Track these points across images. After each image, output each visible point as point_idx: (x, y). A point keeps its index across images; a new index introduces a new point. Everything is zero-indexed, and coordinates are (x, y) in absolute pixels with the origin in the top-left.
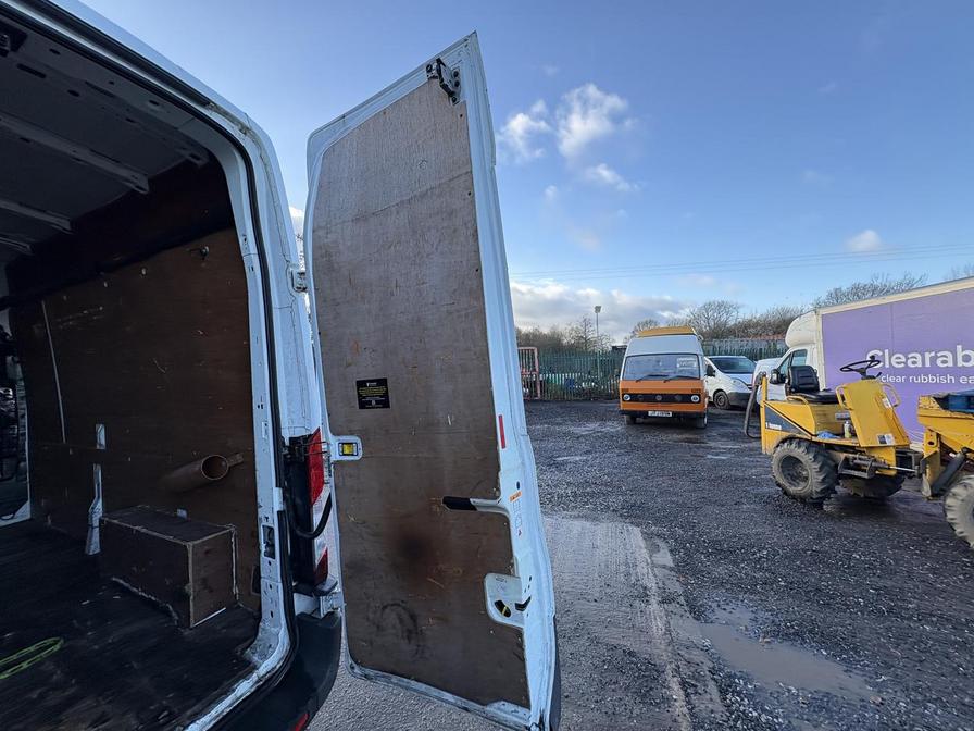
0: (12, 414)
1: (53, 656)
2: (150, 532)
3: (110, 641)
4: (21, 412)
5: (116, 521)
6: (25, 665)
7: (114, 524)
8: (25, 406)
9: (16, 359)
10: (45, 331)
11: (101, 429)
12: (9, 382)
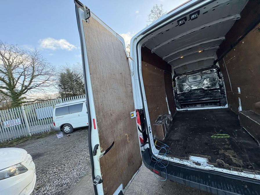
0: (222, 85)
1: (228, 138)
2: (250, 118)
3: (240, 141)
4: (223, 84)
5: (242, 113)
6: (222, 137)
7: (241, 114)
8: (224, 83)
9: (221, 72)
10: (225, 65)
11: (239, 89)
12: (220, 78)
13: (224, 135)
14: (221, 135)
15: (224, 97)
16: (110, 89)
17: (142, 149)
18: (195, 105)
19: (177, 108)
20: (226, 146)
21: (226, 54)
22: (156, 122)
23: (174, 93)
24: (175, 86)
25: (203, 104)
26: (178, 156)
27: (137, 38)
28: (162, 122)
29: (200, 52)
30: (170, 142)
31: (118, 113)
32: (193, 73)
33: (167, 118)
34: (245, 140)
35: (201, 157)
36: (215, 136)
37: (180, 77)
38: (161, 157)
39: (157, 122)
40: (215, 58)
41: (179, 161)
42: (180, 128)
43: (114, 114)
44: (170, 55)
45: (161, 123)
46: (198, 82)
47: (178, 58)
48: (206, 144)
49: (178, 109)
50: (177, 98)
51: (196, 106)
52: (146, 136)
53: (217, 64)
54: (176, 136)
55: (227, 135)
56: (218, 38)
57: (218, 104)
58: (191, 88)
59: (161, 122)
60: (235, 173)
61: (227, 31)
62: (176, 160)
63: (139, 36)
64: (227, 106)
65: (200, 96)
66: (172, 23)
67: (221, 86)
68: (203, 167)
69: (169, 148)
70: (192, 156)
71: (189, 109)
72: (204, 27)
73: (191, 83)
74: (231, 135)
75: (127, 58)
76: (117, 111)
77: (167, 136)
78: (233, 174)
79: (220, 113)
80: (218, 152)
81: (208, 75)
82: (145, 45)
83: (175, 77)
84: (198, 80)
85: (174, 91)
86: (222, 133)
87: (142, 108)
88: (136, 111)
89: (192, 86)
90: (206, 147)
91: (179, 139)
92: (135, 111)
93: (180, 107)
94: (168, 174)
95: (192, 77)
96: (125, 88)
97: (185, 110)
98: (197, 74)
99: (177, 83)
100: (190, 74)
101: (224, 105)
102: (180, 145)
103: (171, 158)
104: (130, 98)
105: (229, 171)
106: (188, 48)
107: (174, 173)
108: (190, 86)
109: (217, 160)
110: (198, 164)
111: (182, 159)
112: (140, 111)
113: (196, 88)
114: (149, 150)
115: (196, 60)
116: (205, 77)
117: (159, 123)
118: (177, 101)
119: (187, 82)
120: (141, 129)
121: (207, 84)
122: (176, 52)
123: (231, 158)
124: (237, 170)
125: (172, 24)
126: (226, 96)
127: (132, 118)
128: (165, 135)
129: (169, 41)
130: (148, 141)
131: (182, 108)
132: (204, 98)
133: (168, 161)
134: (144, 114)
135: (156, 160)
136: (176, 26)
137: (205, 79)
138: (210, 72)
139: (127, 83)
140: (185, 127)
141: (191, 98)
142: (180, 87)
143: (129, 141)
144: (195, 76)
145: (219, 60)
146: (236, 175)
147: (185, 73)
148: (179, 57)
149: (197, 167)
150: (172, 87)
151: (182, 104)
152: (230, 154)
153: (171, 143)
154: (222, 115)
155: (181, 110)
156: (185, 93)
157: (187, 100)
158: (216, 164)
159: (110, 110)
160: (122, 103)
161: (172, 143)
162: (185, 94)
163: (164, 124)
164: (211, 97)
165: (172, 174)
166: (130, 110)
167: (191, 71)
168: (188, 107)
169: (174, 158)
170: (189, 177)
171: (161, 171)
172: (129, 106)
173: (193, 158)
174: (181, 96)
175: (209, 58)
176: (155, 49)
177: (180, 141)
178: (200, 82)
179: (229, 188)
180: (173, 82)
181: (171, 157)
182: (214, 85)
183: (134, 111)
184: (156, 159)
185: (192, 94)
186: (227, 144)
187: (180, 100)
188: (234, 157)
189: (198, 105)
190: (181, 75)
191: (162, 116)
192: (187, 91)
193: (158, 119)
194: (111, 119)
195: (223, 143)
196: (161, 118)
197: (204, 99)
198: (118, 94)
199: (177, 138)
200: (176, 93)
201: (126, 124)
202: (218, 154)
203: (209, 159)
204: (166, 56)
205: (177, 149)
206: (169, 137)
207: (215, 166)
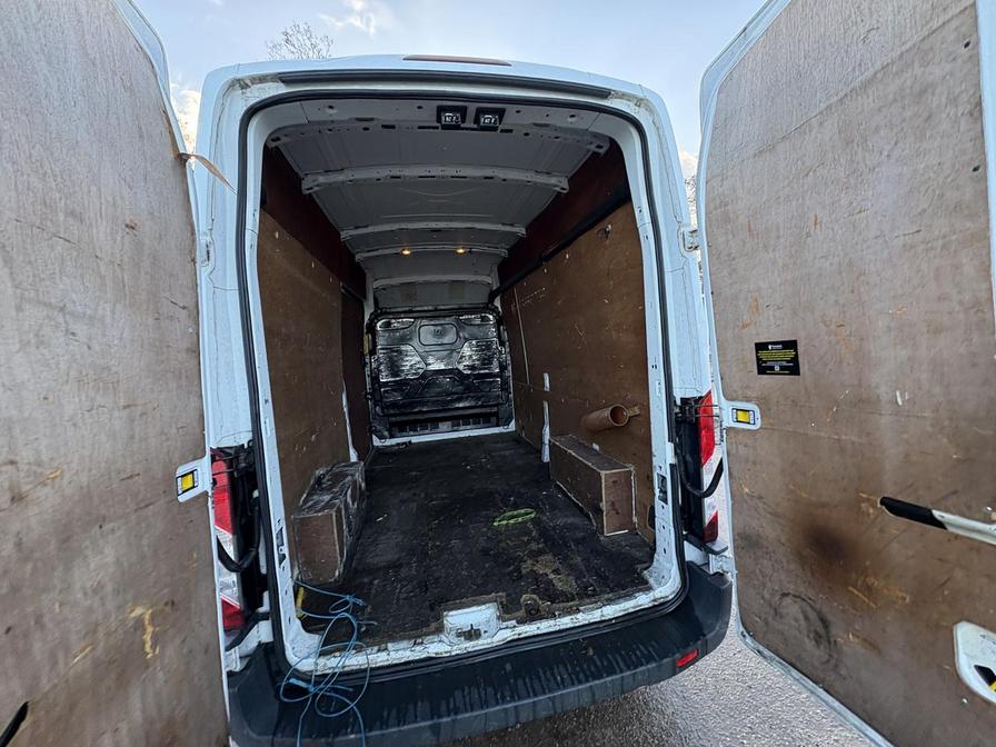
0: (504, 364)
1: (532, 520)
3: (558, 523)
4: (508, 362)
6: (520, 519)
7: (556, 445)
8: (509, 358)
9: (505, 327)
10: (516, 307)
11: (546, 376)
12: (502, 344)
13: (523, 511)
14: (515, 513)
15: (508, 399)
16: (19, 309)
17: (232, 661)
18: (432, 423)
19: (374, 437)
20: (534, 546)
21: (522, 278)
22: (305, 501)
23: (368, 380)
24: (373, 352)
25: (455, 422)
26: (404, 630)
27: (247, 86)
28: (334, 498)
29: (461, 251)
30: (366, 580)
31: (84, 479)
32: (435, 314)
33: (349, 478)
34: (566, 516)
35: (479, 604)
36: (503, 520)
37: (393, 321)
38: (332, 663)
39: (310, 503)
40: (493, 281)
41: (408, 653)
42: (394, 513)
43: (42, 492)
44: (370, 229)
45: (329, 505)
46: (448, 347)
47: (394, 251)
48: (485, 552)
49: (380, 439)
50: (378, 398)
51: (438, 427)
52: (255, 584)
53: (497, 303)
54: (385, 550)
55: (530, 510)
56: (512, 225)
57: (494, 419)
58: (427, 365)
59: (327, 498)
60: (565, 622)
61: (535, 214)
62: (399, 653)
63: (262, 79)
64: (512, 426)
65: (448, 395)
66: (420, 103)
67: (503, 367)
68: (489, 640)
69: (364, 608)
70: (451, 613)
71: (415, 440)
72: (491, 174)
73: (427, 349)
74: (536, 508)
75: (182, 159)
76: (74, 465)
77: (350, 557)
78: (562, 627)
79: (499, 445)
80: (518, 570)
81: (475, 330)
82: (278, 139)
83: (375, 317)
84: (446, 340)
85: (367, 372)
86: (516, 507)
87: (244, 438)
88: (213, 460)
89: (431, 360)
90: (487, 565)
91: (399, 559)
92: (207, 458)
93: (386, 433)
94: (370, 730)
95: (432, 328)
96: (151, 321)
97: (403, 444)
98: (448, 320)
99: (381, 342)
100: (427, 317)
101: (507, 423)
102: (405, 583)
103: (379, 651)
104: (184, 382)
105: (552, 622)
106: (433, 225)
107: (394, 712)
108: (424, 359)
109: (522, 600)
110: (472, 634)
111: (419, 637)
112: (237, 457)
113: (442, 367)
114: (272, 653)
115: (445, 273)
116: (467, 336)
117: (319, 507)
118: (377, 408)
119: (415, 342)
120: (230, 551)
121: (470, 356)
122: (395, 227)
123: (551, 580)
124: (569, 611)
125: (420, 107)
126: (511, 396)
127: (182, 499)
128: (342, 556)
129: (384, 172)
130: (265, 608)
131: (392, 437)
132: (460, 400)
133: (365, 670)
134: (254, 473)
135: (304, 691)
136: (419, 128)
137: (466, 340)
138: (478, 321)
139: (167, 294)
140: (413, 506)
141: (425, 399)
142: (391, 358)
143: (153, 647)
144: (439, 328)
145: (504, 291)
146: (568, 626)
147: (411, 312)
148: (399, 250)
149: (471, 646)
150: (363, 355)
151: (394, 419)
152: (545, 567)
153: (371, 583)
154: (507, 453)
155: (389, 442)
156: (405, 382)
157: (412, 405)
158: (522, 613)
159: (12, 462)
160: (124, 414)
161: (376, 582)
162: (408, 384)
163: (342, 506)
164: (479, 399)
165: (385, 724)
166: (177, 455)
167: (431, 308)
168: (412, 433)
169: (390, 645)
170: (452, 700)
171: (336, 735)
172: (174, 431)
173: (457, 619)
174: (393, 390)
175: (480, 278)
176: (321, 179)
177: (401, 565)
178: (452, 350)
179: (559, 678)
180: (366, 337)
181: (376, 648)
182: (486, 362)
183: (203, 456)
184: (308, 681)
185: (428, 385)
186: (533, 539)
187: (388, 407)
188: (556, 571)
189: (443, 426)
190: (397, 315)
191: (328, 472)
192: (415, 374)
193: (314, 485)
194: (15, 527)
195: (526, 539)
196: (326, 483)
197: (461, 405)
198: (96, 347)
199: (391, 556)
200: (375, 379)
201: (145, 542)
202: (520, 577)
203: (501, 603)
204: (357, 228)
205: (398, 599)
206: (358, 556)
207: (521, 622)
